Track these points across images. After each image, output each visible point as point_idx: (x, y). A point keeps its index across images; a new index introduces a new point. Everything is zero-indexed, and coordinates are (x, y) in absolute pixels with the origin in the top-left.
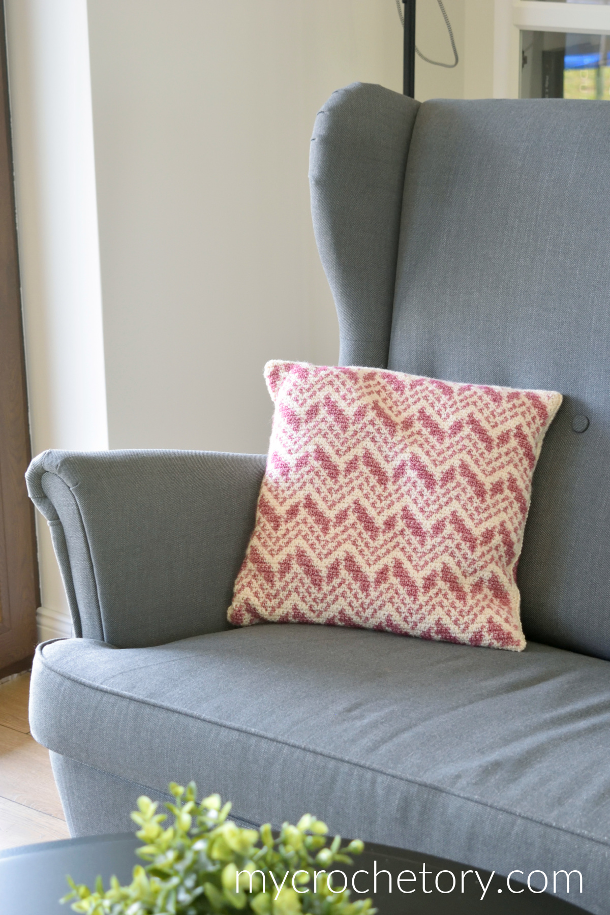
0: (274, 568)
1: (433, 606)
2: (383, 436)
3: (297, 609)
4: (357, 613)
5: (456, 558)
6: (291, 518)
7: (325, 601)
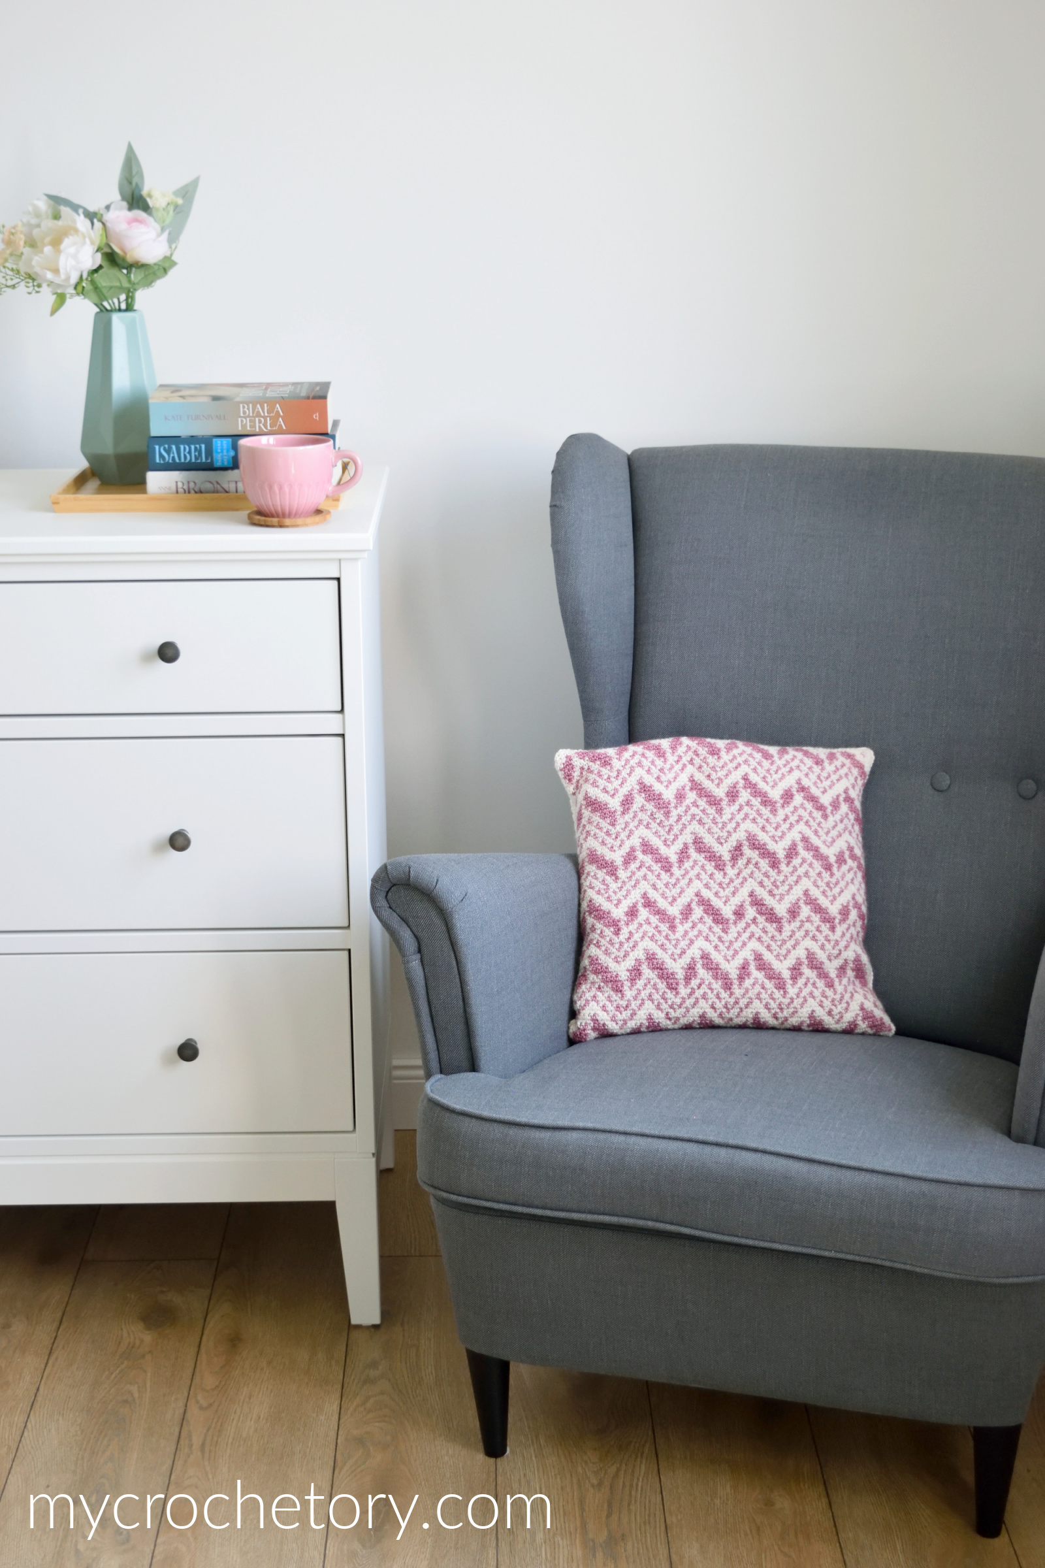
0: (623, 976)
1: (805, 997)
2: (711, 817)
3: (652, 1019)
4: (721, 1015)
5: (819, 942)
6: (632, 920)
7: (684, 1005)
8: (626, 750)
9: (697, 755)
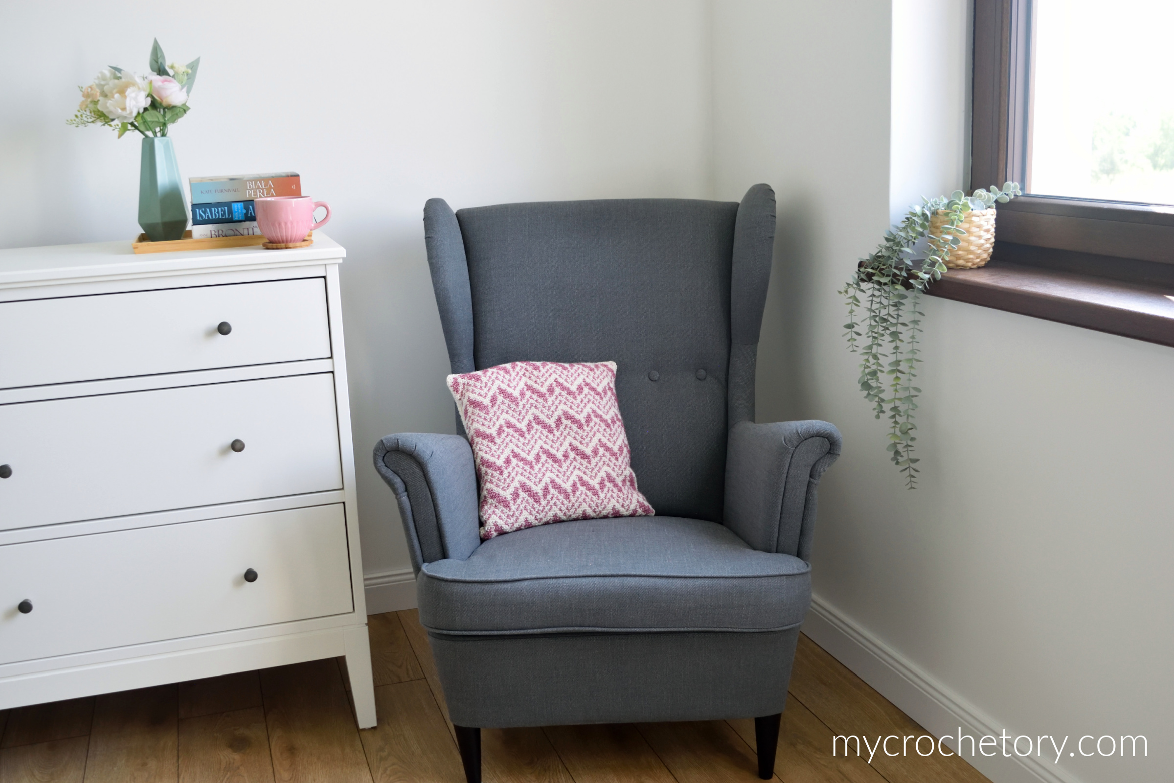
0: (509, 498)
1: (609, 498)
2: (542, 404)
3: (527, 521)
4: (565, 514)
5: (611, 467)
6: (509, 465)
7: (545, 511)
8: (488, 371)
9: (527, 371)
